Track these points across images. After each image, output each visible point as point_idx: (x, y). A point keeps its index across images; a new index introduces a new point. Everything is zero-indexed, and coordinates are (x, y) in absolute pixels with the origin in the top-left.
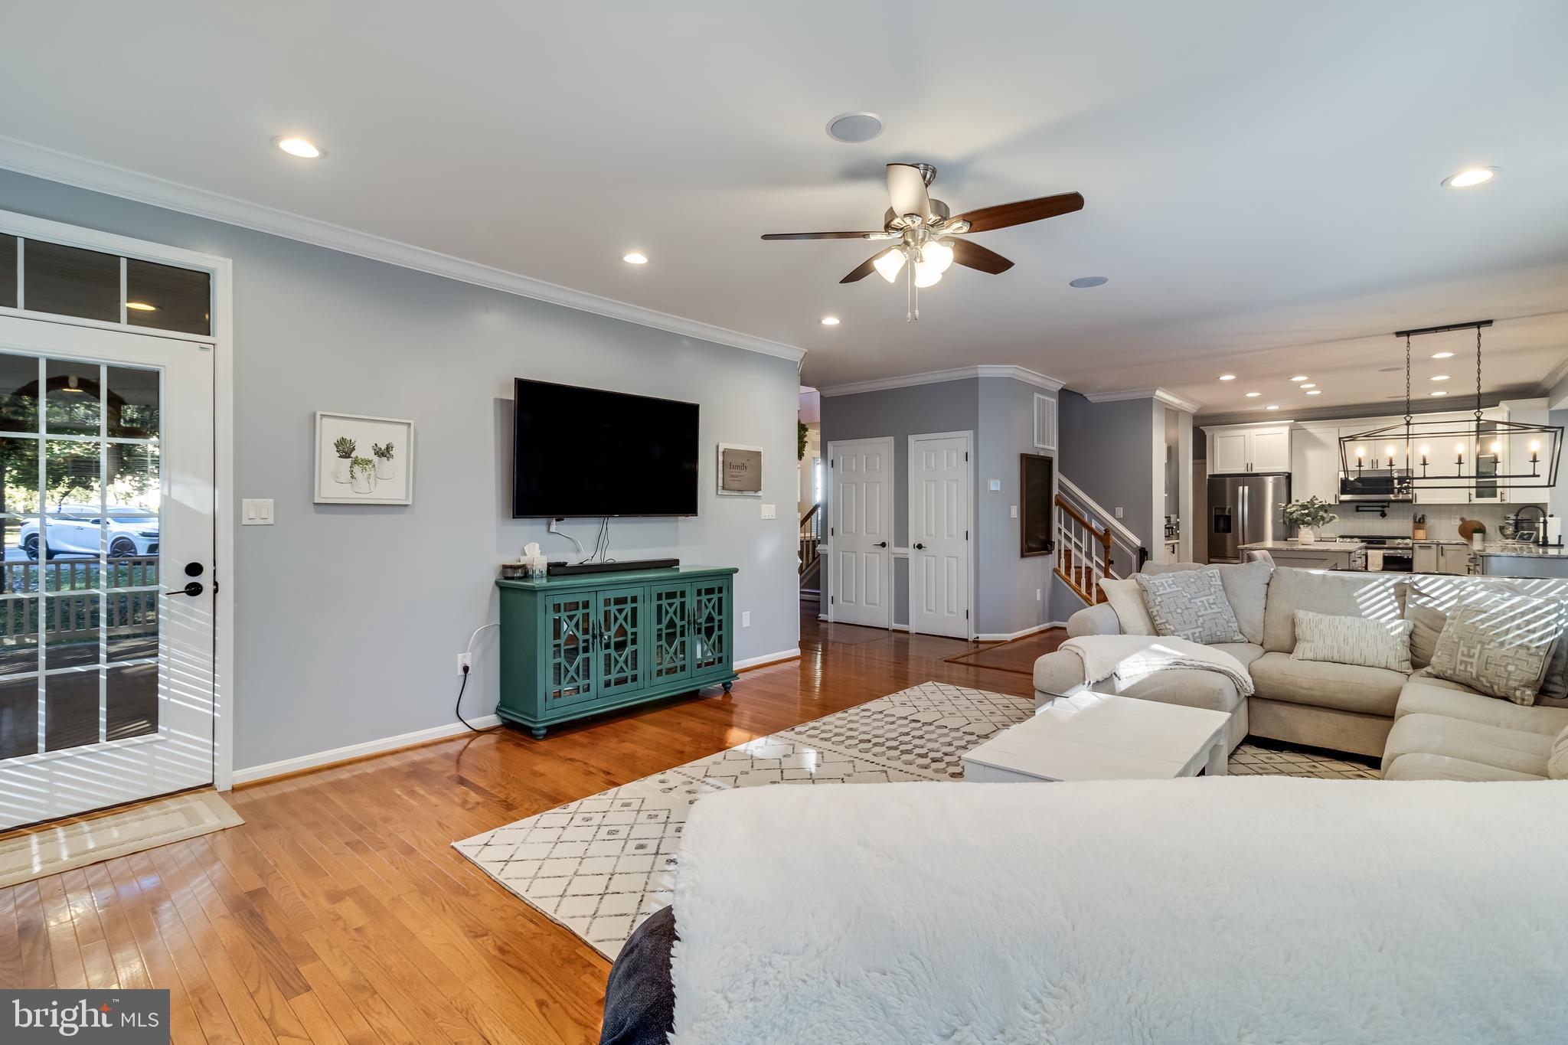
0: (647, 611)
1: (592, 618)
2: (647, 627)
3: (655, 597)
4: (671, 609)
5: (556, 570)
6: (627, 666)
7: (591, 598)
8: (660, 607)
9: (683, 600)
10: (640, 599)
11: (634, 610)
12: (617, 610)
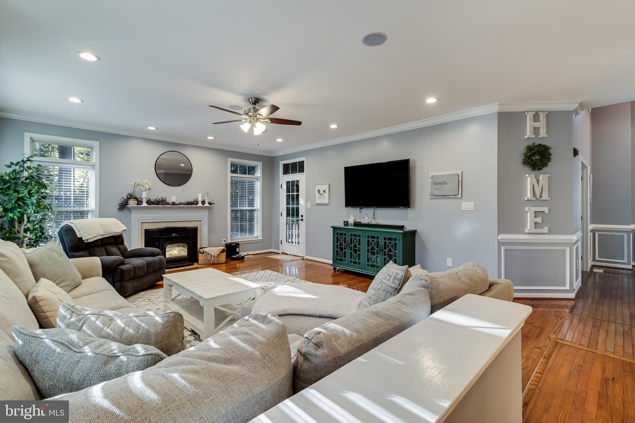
0: (364, 241)
1: (347, 239)
2: (364, 247)
3: (366, 237)
4: (373, 242)
5: (356, 224)
6: (357, 257)
7: (347, 233)
8: (368, 241)
9: (378, 240)
10: (361, 236)
11: (359, 240)
12: (354, 238)
